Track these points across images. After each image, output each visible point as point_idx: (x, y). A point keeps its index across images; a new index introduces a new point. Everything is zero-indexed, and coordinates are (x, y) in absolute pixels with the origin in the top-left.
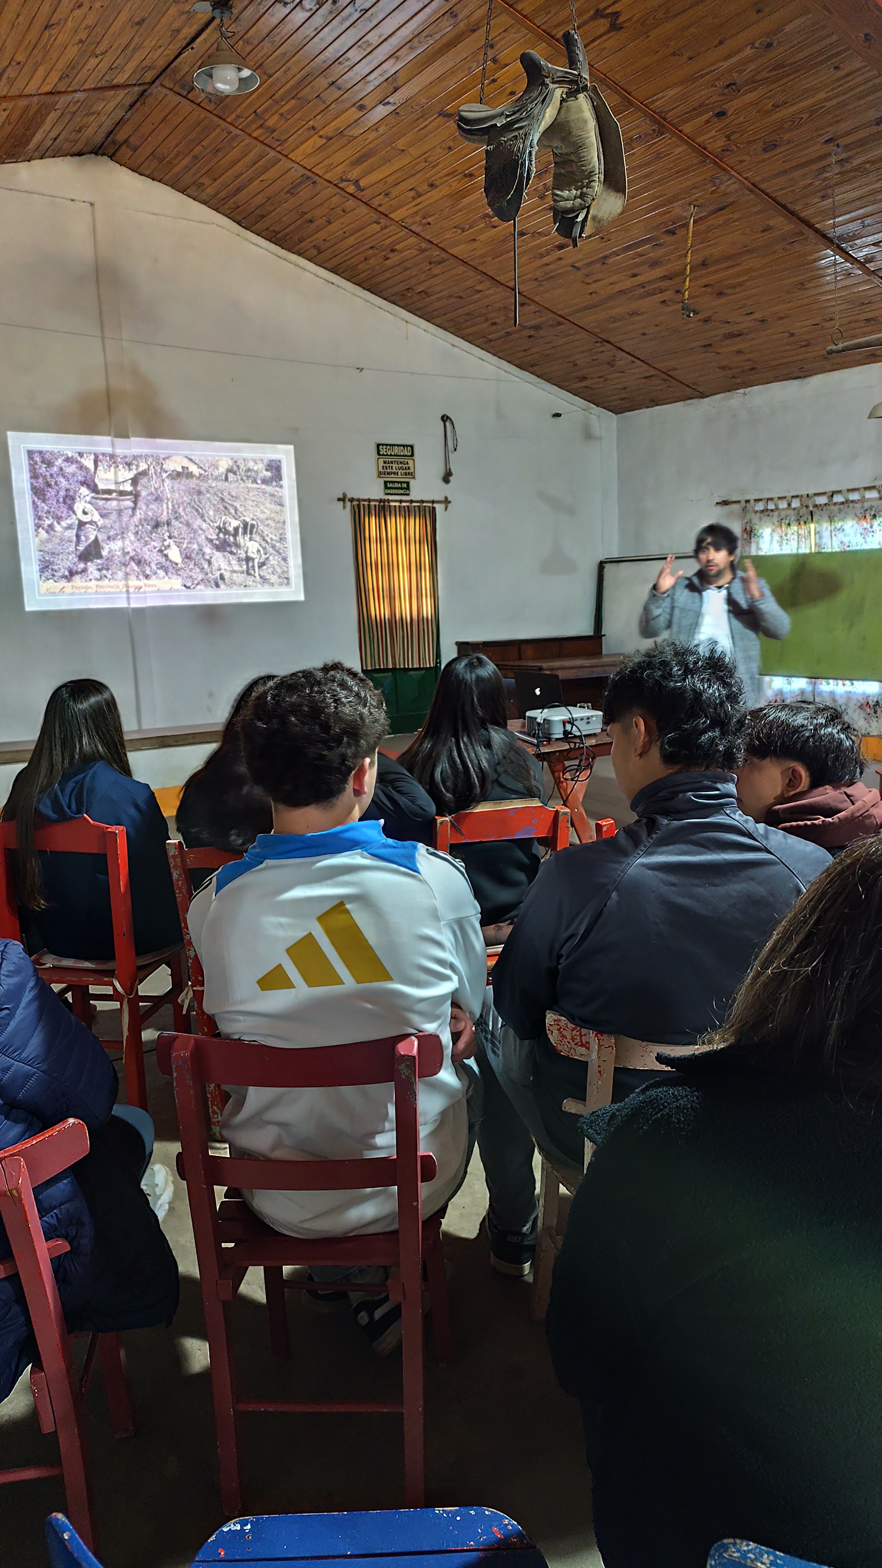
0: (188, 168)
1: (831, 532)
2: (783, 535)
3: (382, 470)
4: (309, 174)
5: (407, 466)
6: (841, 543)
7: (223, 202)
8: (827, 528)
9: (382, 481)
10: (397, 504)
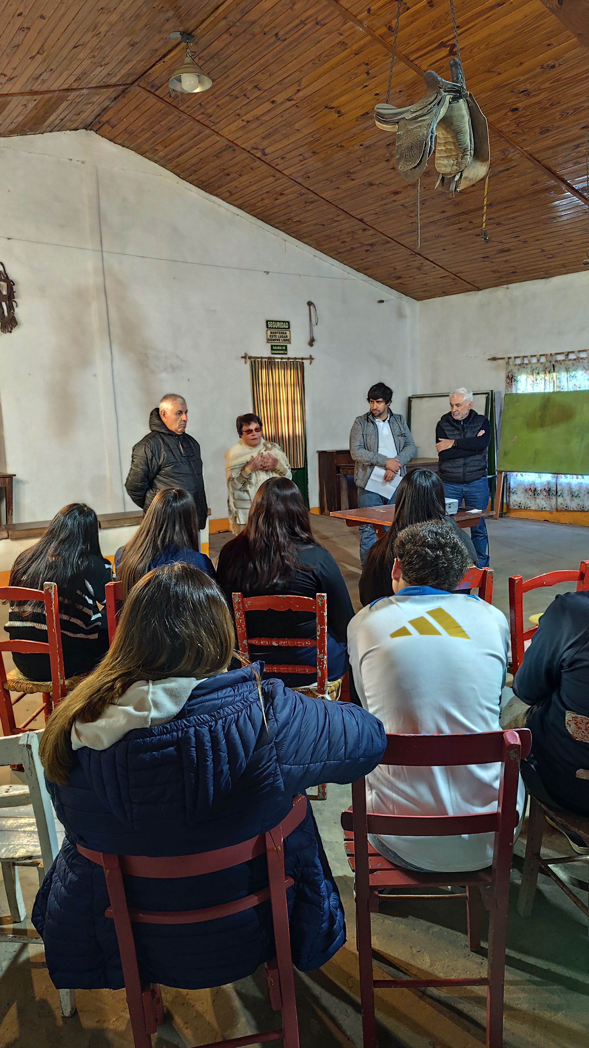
0: (147, 140)
1: (567, 378)
2: (535, 380)
3: (270, 338)
4: (231, 144)
5: (286, 335)
6: (574, 385)
7: (170, 161)
8: (564, 376)
9: (269, 345)
10: (279, 360)
